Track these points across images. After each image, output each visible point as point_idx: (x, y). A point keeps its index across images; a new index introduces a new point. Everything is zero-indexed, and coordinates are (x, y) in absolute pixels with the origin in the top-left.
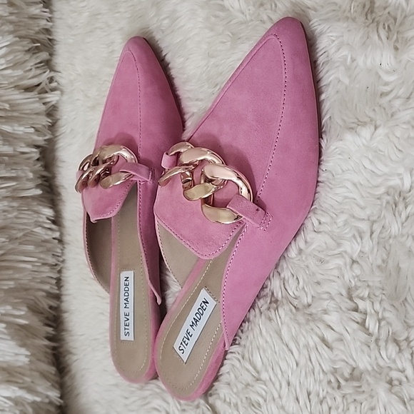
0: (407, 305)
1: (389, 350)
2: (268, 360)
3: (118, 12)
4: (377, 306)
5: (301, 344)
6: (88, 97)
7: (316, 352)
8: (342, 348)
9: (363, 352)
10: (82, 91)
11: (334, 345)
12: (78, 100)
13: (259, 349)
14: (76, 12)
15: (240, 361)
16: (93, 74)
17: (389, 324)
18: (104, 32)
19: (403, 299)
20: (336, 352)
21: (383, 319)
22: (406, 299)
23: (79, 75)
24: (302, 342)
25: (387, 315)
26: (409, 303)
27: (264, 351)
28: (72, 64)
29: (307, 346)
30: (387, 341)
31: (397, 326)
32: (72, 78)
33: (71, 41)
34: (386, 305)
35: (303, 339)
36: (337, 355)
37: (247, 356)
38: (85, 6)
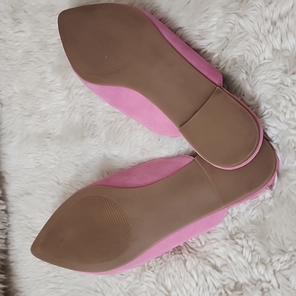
0: (270, 241)
1: (260, 270)
2: (176, 283)
3: (49, 51)
4: (250, 243)
5: (199, 272)
6: (25, 109)
7: (210, 276)
8: (228, 270)
9: (242, 271)
10: (19, 104)
11: (223, 269)
12: (15, 110)
13: (169, 276)
14: (11, 49)
15: (154, 283)
16: (29, 93)
17: (258, 253)
18: (37, 64)
19: (267, 237)
20: (224, 273)
21: (254, 250)
22: (269, 237)
23: (16, 93)
24: (200, 269)
25: (256, 248)
26: (271, 240)
27: (173, 277)
28: (9, 85)
29: (203, 273)
30: (257, 264)
31: (264, 255)
32: (10, 95)
33: (8, 69)
34: (256, 242)
35: (202, 268)
36: (225, 275)
37: (160, 281)
38: (19, 45)
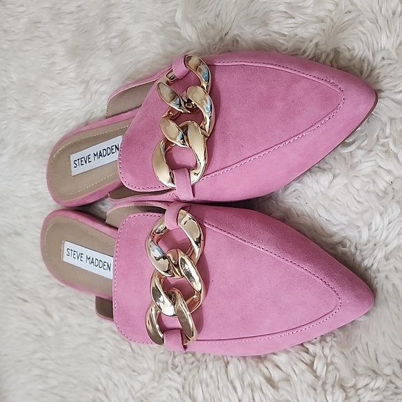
0: (356, 353)
1: (336, 396)
2: (210, 395)
3: (63, 23)
4: (327, 351)
5: (246, 383)
6: (23, 108)
7: (260, 392)
8: (289, 388)
9: (310, 396)
10: (16, 100)
11: (281, 385)
12: (10, 109)
13: (201, 383)
14: (13, 16)
15: (179, 392)
16: (31, 84)
17: (337, 369)
18: (45, 41)
19: (353, 348)
20: (281, 392)
21: (332, 363)
22: (356, 348)
23: (13, 82)
24: (247, 379)
25: (335, 360)
26: (359, 352)
27: (207, 386)
28: (6, 71)
29: (251, 386)
30: (333, 386)
31: (345, 373)
32: (5, 85)
33: (6, 46)
34: (335, 351)
35: (249, 378)
36: (282, 395)
37: (187, 388)
38: (24, 12)
